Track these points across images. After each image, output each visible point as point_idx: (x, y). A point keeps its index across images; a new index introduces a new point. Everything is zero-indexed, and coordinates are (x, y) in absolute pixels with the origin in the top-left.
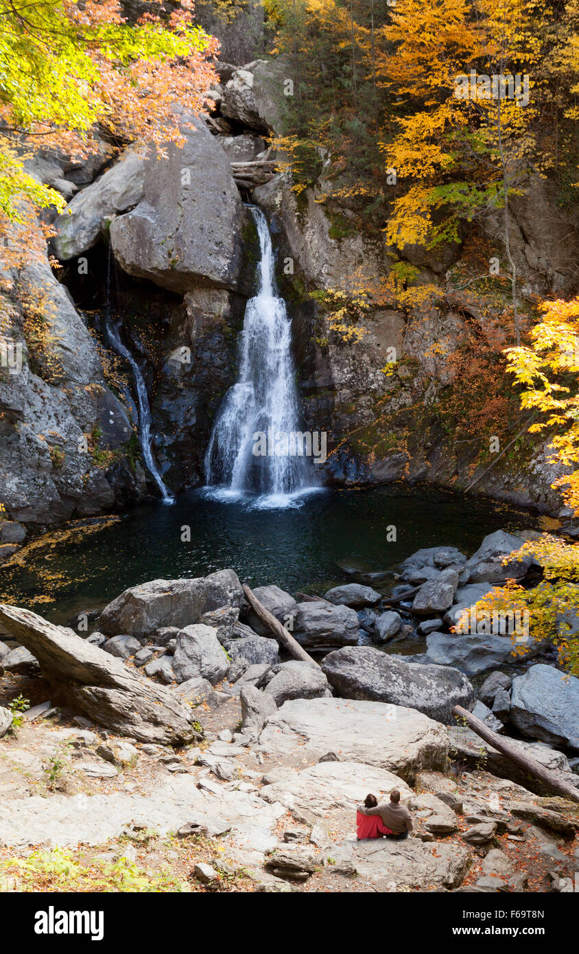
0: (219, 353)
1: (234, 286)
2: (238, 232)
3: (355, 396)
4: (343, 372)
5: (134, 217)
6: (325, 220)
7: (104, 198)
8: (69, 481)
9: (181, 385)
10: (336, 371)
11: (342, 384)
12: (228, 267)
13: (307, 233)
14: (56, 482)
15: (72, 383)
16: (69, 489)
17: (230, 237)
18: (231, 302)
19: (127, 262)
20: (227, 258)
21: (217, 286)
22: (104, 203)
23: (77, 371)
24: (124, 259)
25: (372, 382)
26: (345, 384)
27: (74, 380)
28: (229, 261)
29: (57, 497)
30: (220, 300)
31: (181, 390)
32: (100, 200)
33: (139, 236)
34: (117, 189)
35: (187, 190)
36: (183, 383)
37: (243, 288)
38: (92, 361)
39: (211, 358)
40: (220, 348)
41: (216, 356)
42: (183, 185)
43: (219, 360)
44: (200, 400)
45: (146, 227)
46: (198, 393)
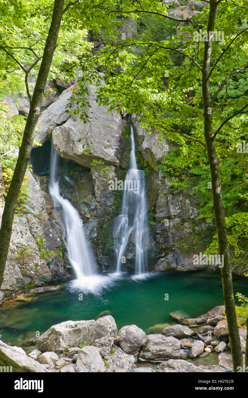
0: (109, 199)
1: (117, 163)
2: (119, 135)
3: (182, 222)
4: (176, 209)
5: (64, 128)
7: (50, 118)
8: (28, 267)
9: (89, 216)
10: (172, 209)
11: (175, 216)
12: (114, 154)
14: (20, 268)
15: (30, 214)
16: (28, 272)
17: (115, 138)
18: (116, 171)
19: (61, 151)
21: (109, 163)
22: (50, 120)
23: (33, 208)
24: (59, 149)
25: (192, 215)
26: (177, 215)
27: (31, 213)
28: (114, 150)
29: (21, 276)
30: (110, 171)
31: (88, 218)
32: (47, 119)
33: (67, 137)
34: (57, 113)
35: (93, 113)
36: (90, 215)
37: (122, 164)
38: (41, 203)
39: (105, 201)
40: (110, 196)
41: (108, 200)
42: (91, 110)
43: (109, 202)
44: (99, 224)
45: (71, 133)
46: (98, 220)
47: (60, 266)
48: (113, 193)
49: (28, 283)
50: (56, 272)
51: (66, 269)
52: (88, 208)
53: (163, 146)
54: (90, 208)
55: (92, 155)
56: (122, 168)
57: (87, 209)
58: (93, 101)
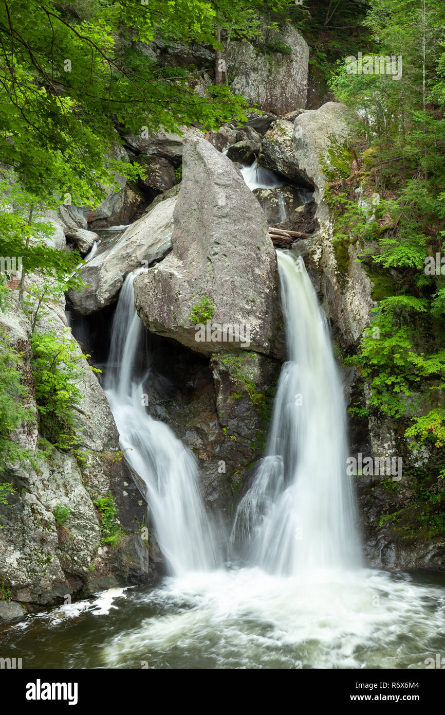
0: (247, 421)
1: (265, 348)
2: (271, 290)
4: (383, 447)
5: (159, 272)
6: (367, 281)
7: (129, 250)
8: (76, 558)
9: (203, 456)
10: (376, 446)
12: (260, 328)
13: (348, 294)
14: (60, 559)
15: (85, 449)
16: (76, 567)
17: (263, 295)
18: (262, 364)
19: (151, 319)
20: (260, 318)
22: (129, 256)
23: (91, 437)
24: (147, 316)
25: (416, 460)
27: (86, 446)
28: (260, 321)
29: (61, 575)
30: (249, 362)
31: (202, 461)
32: (124, 253)
33: (164, 292)
34: (143, 242)
35: (218, 244)
36: (205, 454)
37: (275, 351)
38: (107, 425)
39: (238, 427)
40: (248, 416)
41: (243, 424)
42: (214, 238)
43: (246, 429)
45: (172, 282)
47: (142, 559)
48: (255, 411)
49: (75, 591)
50: (134, 570)
51: (154, 566)
52: (202, 439)
53: (361, 315)
54: (207, 439)
56: (275, 359)
57: (200, 441)
58: (220, 220)
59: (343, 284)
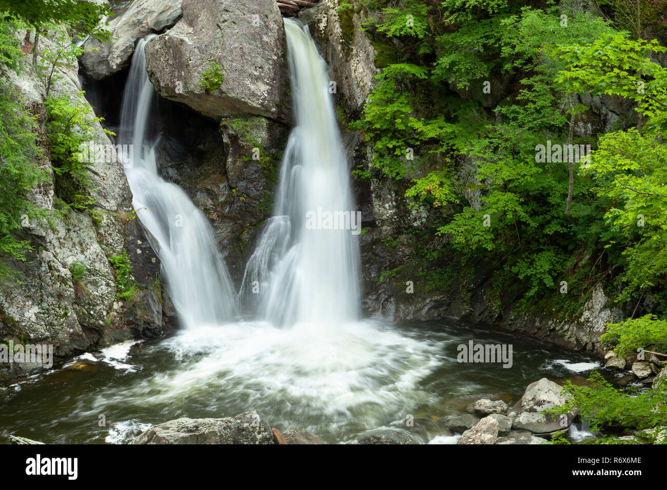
0: (255, 183)
1: (273, 113)
2: (279, 57)
3: (397, 233)
4: (384, 208)
5: (170, 39)
6: (371, 49)
7: (140, 17)
8: (92, 312)
9: (213, 215)
10: (378, 206)
11: (383, 220)
12: (268, 93)
13: (352, 62)
14: (77, 313)
15: (99, 209)
16: (92, 321)
17: (271, 62)
18: (270, 129)
19: (162, 84)
20: (268, 84)
21: (257, 113)
22: (140, 22)
23: (105, 197)
24: (158, 81)
25: (415, 220)
26: (387, 220)
27: (101, 206)
28: (268, 87)
29: (78, 328)
30: (257, 127)
31: (213, 220)
32: (135, 19)
33: (175, 58)
34: (154, 8)
35: (228, 11)
36: (215, 214)
37: (282, 116)
38: (120, 186)
39: (247, 188)
40: (256, 178)
41: (252, 185)
42: (224, 6)
43: (255, 191)
44: (233, 232)
45: (183, 48)
46: (231, 224)
47: (156, 313)
48: (264, 173)
49: (92, 343)
50: (148, 324)
51: (167, 319)
52: (212, 199)
53: (365, 82)
54: (217, 200)
55: (224, 95)
56: (283, 124)
57: (210, 201)
59: (348, 52)
